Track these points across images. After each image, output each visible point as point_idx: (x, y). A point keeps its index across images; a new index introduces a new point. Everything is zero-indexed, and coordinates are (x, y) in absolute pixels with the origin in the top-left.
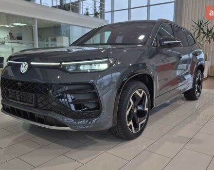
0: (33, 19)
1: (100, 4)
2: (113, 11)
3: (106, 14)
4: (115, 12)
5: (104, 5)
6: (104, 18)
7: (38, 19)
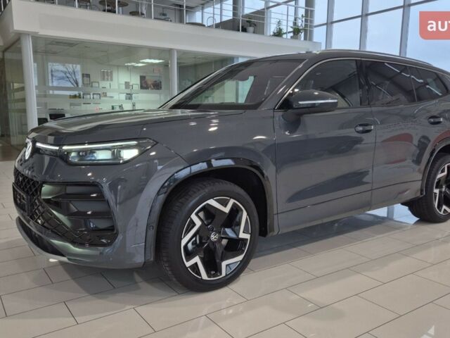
0: (170, 51)
1: (304, 10)
2: (329, 23)
3: (316, 30)
4: (335, 25)
5: (312, 11)
6: (311, 39)
7: (178, 51)
